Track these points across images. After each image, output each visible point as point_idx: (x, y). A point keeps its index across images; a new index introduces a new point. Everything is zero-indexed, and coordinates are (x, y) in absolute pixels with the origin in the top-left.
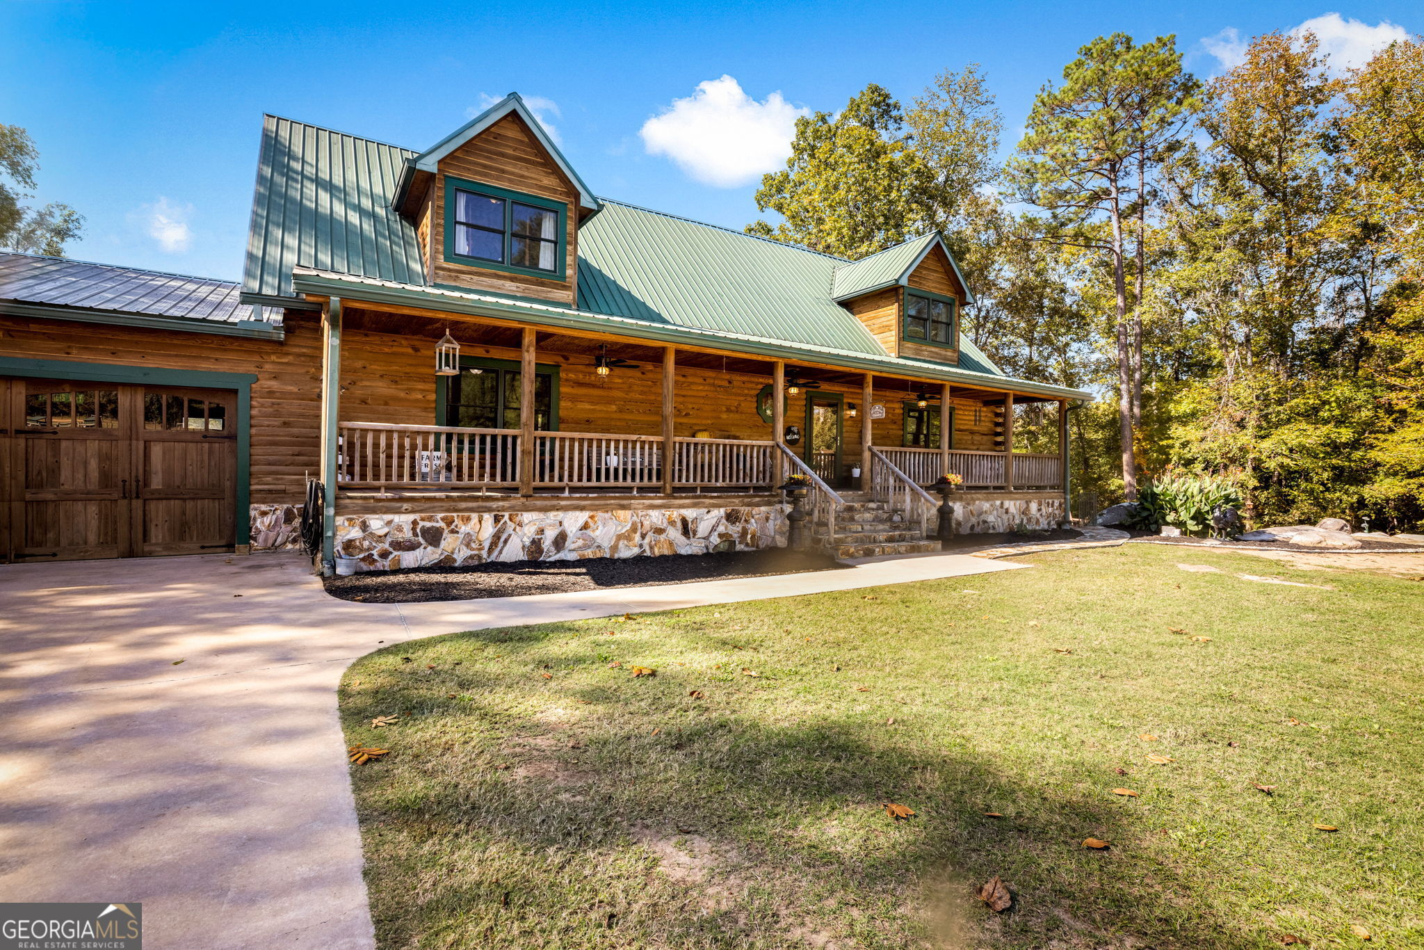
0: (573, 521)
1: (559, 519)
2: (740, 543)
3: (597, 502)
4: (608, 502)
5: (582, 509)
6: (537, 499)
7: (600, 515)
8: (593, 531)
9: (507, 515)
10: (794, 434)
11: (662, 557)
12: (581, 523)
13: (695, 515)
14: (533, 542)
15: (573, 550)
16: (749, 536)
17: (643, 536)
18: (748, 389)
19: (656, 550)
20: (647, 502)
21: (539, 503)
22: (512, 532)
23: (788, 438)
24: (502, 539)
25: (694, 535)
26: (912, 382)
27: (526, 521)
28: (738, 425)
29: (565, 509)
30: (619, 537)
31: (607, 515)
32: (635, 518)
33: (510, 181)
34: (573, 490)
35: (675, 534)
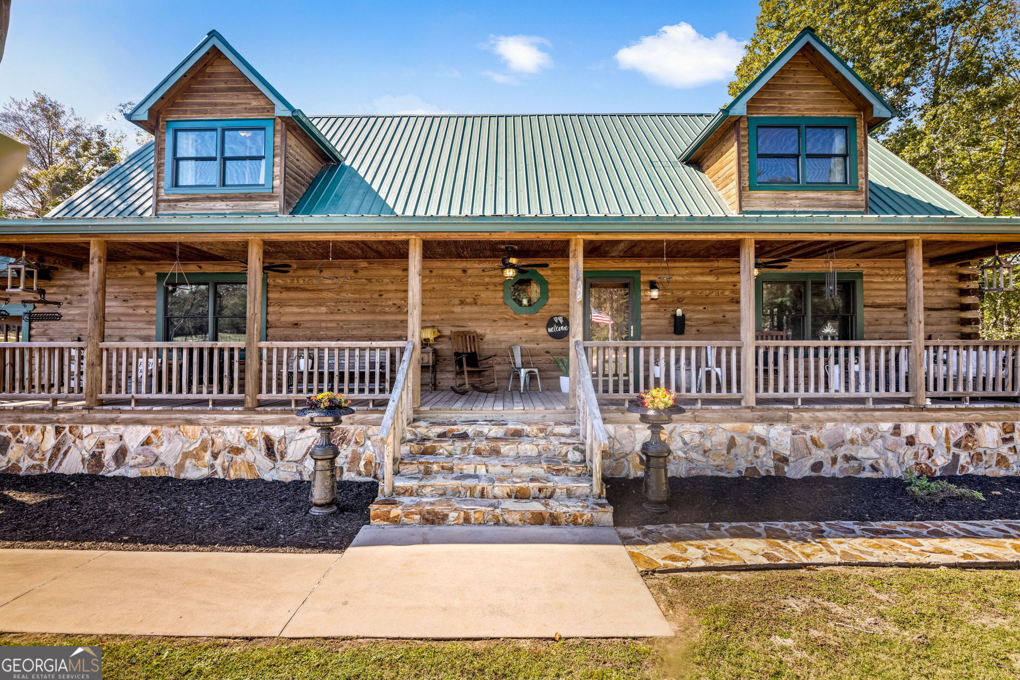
0: (134, 435)
1: (120, 433)
2: (349, 470)
3: (160, 416)
4: (174, 416)
5: (143, 423)
6: (99, 411)
7: (165, 430)
8: (158, 447)
9: (67, 427)
10: (559, 324)
11: (239, 481)
12: (142, 437)
13: (282, 434)
14: (93, 455)
15: (134, 466)
16: (362, 463)
17: (215, 456)
18: (491, 277)
19: (232, 472)
20: (219, 417)
21: (98, 416)
22: (72, 444)
23: (550, 330)
24: (62, 451)
25: (282, 457)
26: (669, 242)
27: (85, 434)
28: (477, 319)
29: (126, 423)
30: (186, 456)
31: (172, 431)
32: (206, 435)
33: (222, 111)
34: (139, 402)
35: (256, 455)
